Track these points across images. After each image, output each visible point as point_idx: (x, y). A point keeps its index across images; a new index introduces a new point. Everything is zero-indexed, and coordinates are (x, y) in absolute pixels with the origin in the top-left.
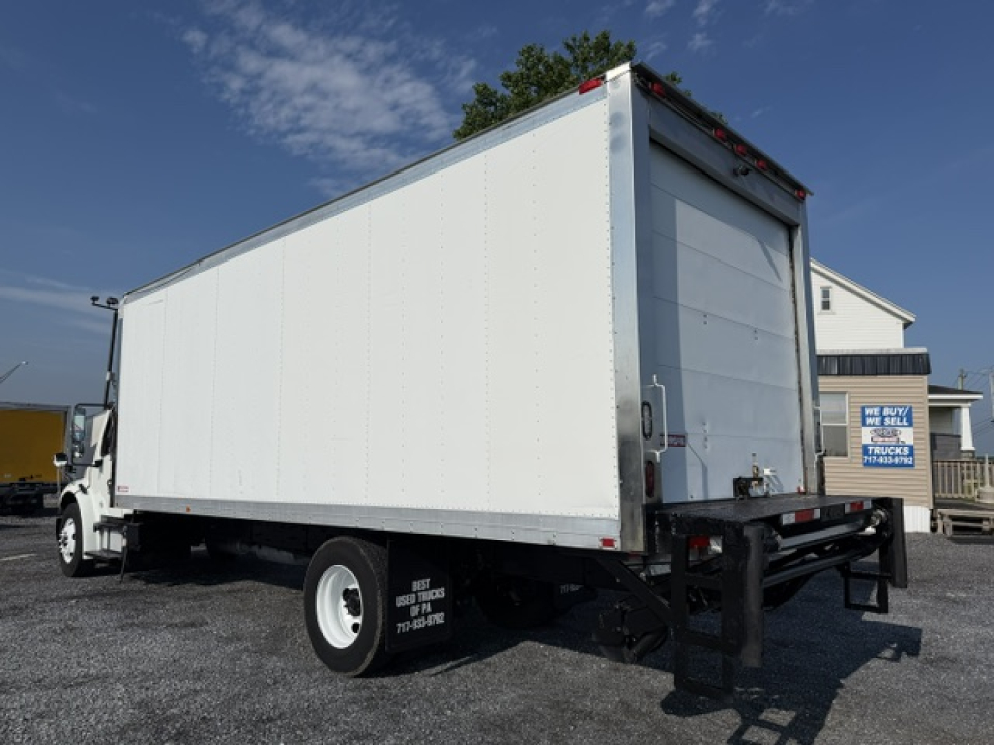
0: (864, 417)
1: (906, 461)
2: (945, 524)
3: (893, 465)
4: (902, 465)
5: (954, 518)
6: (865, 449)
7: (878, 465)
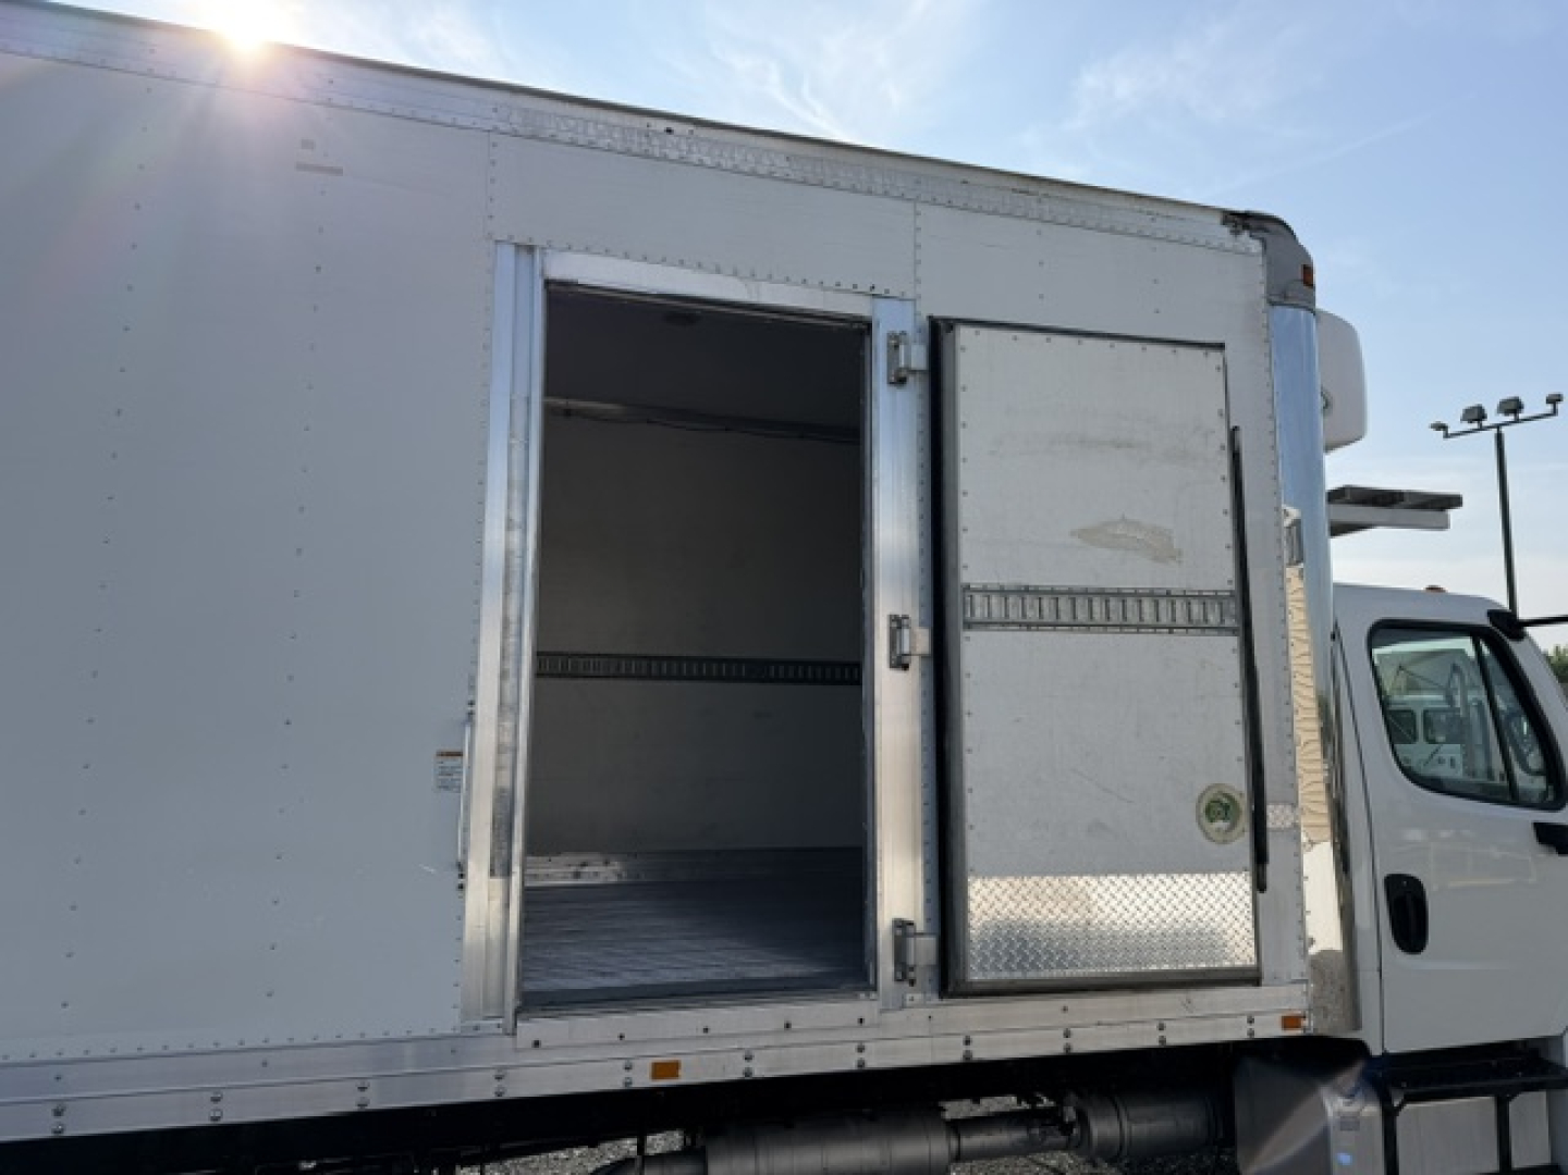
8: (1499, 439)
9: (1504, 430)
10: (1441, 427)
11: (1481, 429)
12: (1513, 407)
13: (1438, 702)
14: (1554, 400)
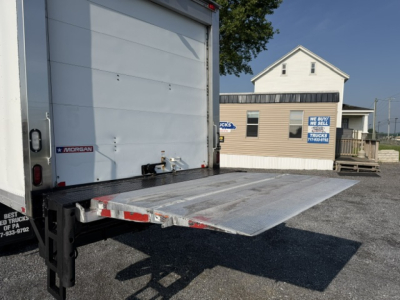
0: (310, 121)
1: (326, 140)
2: (338, 168)
3: (320, 142)
4: (324, 142)
5: (342, 165)
6: (309, 135)
7: (313, 142)
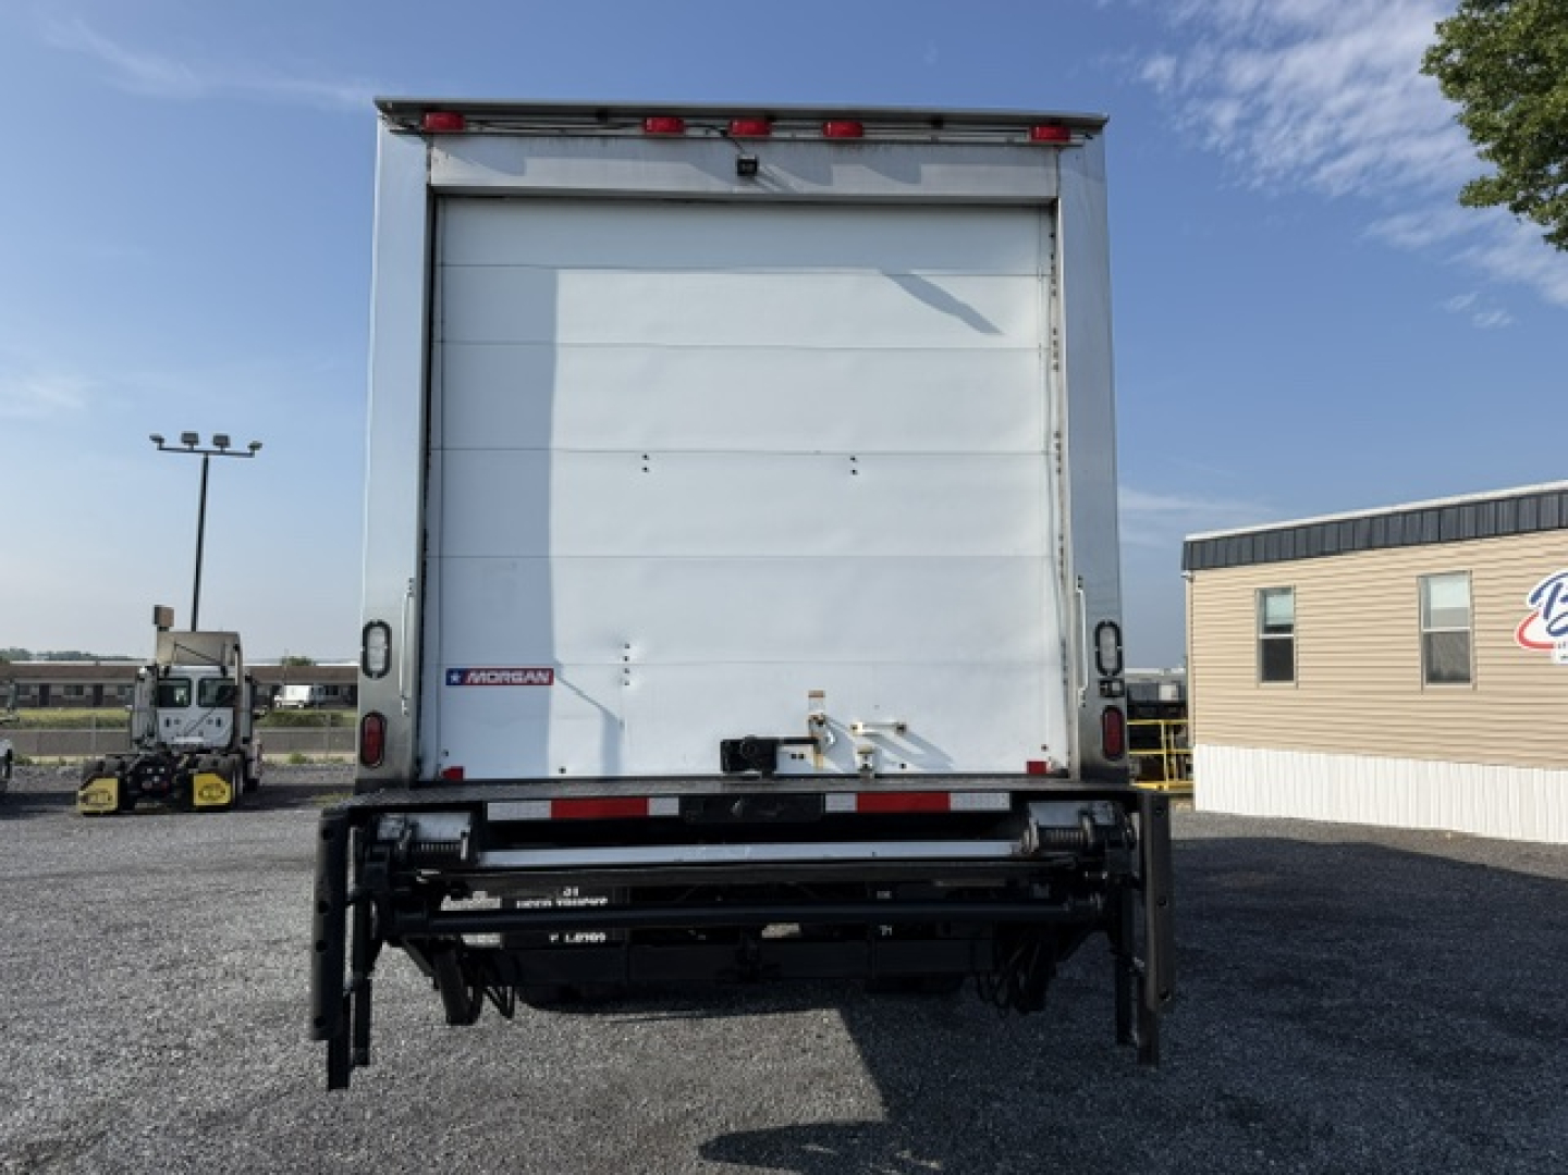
8: (206, 462)
9: (211, 457)
10: (159, 440)
11: (192, 451)
12: (222, 441)
13: (215, 672)
14: (255, 447)
